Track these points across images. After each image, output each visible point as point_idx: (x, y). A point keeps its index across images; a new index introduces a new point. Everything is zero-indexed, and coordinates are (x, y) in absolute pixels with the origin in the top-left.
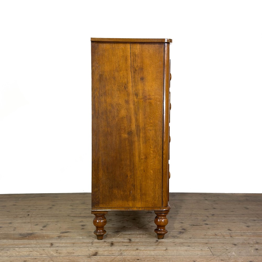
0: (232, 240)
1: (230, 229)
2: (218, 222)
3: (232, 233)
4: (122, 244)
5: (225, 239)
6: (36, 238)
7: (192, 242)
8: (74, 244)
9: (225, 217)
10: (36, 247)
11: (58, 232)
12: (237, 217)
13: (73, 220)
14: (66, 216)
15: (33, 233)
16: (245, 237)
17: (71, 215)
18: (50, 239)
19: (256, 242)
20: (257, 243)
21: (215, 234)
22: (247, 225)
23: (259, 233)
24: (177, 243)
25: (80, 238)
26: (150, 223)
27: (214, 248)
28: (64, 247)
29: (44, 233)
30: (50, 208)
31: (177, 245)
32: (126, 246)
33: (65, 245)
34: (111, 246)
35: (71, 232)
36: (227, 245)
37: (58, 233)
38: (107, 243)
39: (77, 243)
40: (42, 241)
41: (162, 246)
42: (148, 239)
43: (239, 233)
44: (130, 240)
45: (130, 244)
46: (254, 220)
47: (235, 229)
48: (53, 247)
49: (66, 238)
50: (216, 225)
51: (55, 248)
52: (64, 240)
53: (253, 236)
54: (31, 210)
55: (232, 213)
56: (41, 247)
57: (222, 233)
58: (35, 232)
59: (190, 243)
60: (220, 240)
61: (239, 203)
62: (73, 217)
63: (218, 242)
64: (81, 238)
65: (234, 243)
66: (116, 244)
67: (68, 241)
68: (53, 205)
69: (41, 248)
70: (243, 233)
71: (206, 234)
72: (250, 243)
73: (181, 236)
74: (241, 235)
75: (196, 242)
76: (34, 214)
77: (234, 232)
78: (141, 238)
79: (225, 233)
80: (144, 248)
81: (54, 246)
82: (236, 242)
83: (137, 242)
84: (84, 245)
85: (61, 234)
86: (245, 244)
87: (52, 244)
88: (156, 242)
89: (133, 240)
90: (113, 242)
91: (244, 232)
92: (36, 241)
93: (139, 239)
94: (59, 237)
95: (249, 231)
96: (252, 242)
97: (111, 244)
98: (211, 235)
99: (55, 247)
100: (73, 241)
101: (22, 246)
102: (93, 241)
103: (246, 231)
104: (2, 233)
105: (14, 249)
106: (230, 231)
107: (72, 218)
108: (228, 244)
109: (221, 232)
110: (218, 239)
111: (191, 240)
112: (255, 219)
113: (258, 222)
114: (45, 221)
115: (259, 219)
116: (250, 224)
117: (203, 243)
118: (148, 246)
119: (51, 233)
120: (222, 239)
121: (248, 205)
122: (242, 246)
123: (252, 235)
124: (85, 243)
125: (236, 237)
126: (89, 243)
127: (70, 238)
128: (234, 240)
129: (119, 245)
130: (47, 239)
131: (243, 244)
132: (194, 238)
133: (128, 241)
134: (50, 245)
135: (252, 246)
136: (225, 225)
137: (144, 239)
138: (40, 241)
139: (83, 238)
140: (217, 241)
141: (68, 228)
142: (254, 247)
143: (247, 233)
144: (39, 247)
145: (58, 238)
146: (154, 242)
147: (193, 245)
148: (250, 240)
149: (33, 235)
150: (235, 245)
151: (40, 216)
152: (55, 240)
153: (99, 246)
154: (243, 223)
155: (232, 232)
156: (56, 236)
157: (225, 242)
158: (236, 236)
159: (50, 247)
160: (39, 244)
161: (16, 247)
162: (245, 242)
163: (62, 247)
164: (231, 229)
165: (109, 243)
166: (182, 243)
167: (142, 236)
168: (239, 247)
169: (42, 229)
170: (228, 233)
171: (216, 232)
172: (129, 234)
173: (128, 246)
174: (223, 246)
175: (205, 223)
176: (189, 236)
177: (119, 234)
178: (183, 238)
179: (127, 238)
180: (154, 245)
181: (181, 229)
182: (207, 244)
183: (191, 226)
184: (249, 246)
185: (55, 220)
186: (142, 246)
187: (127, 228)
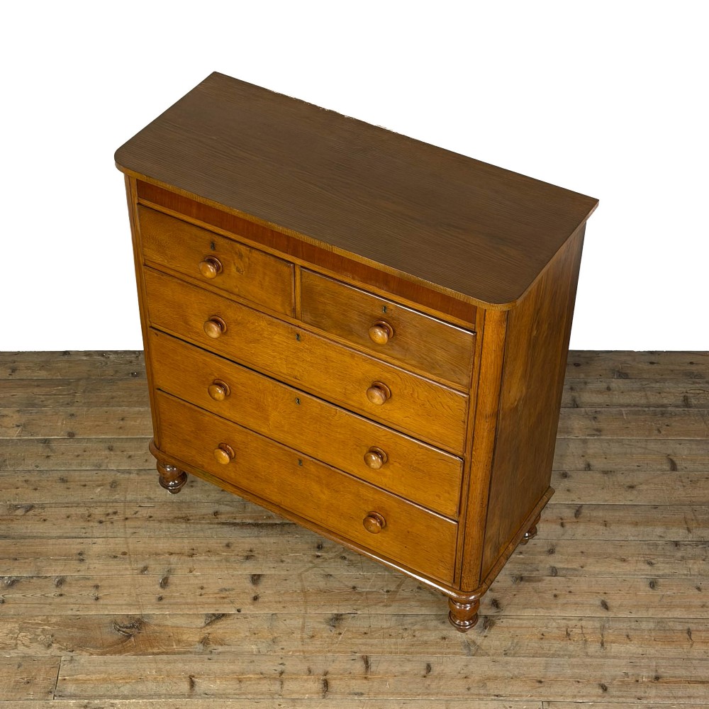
1: (605, 598)
3: (607, 624)
4: (349, 687)
5: (587, 655)
6: (153, 647)
8: (240, 681)
10: (160, 696)
11: (197, 616)
16: (634, 648)
24: (473, 683)
31: (472, 691)
33: (222, 686)
34: (324, 697)
35: (229, 615)
36: (585, 691)
37: (199, 623)
38: (314, 681)
39: (246, 679)
41: (437, 694)
42: (409, 660)
43: (624, 621)
44: (366, 661)
47: (619, 602)
48: (195, 697)
49: (220, 649)
50: (576, 579)
51: (200, 701)
52: (216, 662)
56: (171, 696)
57: (583, 623)
58: (146, 612)
60: (574, 660)
65: (602, 681)
66: (334, 684)
67: (226, 668)
70: (633, 625)
71: (544, 629)
72: (640, 680)
74: (628, 636)
77: (613, 620)
78: (391, 653)
79: (590, 625)
80: (397, 707)
81: (197, 689)
85: (209, 629)
88: (425, 672)
89: (374, 664)
90: (328, 677)
94: (205, 641)
95: (651, 613)
97: (325, 685)
99: (200, 697)
101: (128, 686)
104: (70, 613)
105: (112, 701)
108: (589, 682)
109: (581, 619)
110: (570, 656)
114: (160, 545)
122: (620, 694)
123: (653, 634)
125: (614, 648)
127: (230, 649)
129: (341, 693)
130: (179, 653)
134: (189, 687)
135: (643, 695)
137: (399, 657)
138: (163, 663)
143: (644, 625)
145: (201, 646)
146: (422, 672)
147: (509, 690)
149: (143, 631)
152: (197, 658)
154: (644, 562)
155: (608, 620)
156: (198, 640)
158: (614, 642)
160: (163, 680)
161: (116, 692)
164: (609, 602)
165: (319, 680)
166: (484, 681)
167: (395, 644)
168: (610, 700)
169: (161, 599)
170: (598, 625)
171: (570, 620)
172: (365, 633)
173: (362, 694)
174: (575, 696)
175: (551, 567)
176: (504, 643)
177: (341, 632)
178: (489, 655)
179: (360, 652)
180: (420, 691)
181: (489, 605)
182: (540, 685)
183: (514, 586)
184: (635, 697)
185: (186, 545)
186: (393, 694)
187: (359, 593)
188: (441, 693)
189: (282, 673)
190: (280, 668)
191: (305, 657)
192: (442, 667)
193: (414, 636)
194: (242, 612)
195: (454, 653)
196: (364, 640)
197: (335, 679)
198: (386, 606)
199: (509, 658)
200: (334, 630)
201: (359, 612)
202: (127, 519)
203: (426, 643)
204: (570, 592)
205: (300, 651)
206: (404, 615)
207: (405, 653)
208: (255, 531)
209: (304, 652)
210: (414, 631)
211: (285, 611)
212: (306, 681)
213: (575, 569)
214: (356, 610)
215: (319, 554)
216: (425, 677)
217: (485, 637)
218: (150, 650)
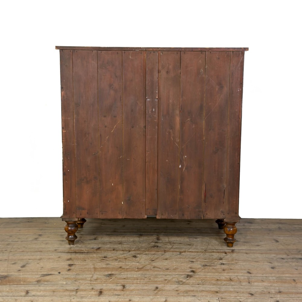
0: (250, 287)
1: (249, 271)
2: (237, 261)
3: (251, 278)
4: (113, 293)
5: (242, 285)
6: (11, 283)
7: (200, 291)
8: (54, 292)
9: (247, 253)
10: (8, 296)
11: (38, 274)
12: (262, 254)
13: (59, 257)
14: (53, 252)
15: (8, 275)
16: (265, 284)
17: (58, 250)
18: (27, 284)
19: (278, 291)
20: (280, 292)
21: (230, 279)
22: (272, 265)
23: (284, 278)
24: (181, 292)
25: (63, 284)
26: (154, 262)
27: (224, 300)
28: (42, 296)
29: (22, 275)
30: (36, 239)
31: (180, 294)
32: (117, 296)
33: (44, 293)
34: (99, 296)
35: (54, 274)
36: (241, 295)
37: (37, 276)
38: (95, 292)
39: (58, 291)
40: (17, 287)
41: (161, 295)
42: (146, 286)
43: (260, 277)
44: (124, 286)
45: (122, 293)
46: (282, 258)
47: (257, 272)
48: (28, 296)
49: (46, 283)
50: (233, 266)
51: (30, 298)
52: (43, 287)
53: (277, 282)
54: (12, 241)
55: (257, 248)
56: (14, 296)
57: (239, 277)
58: (11, 274)
59: (197, 291)
60: (235, 287)
61: (269, 234)
62: (60, 252)
63: (232, 290)
64: (65, 283)
65: (251, 293)
66: (105, 293)
67: (48, 288)
68: (40, 235)
69: (13, 298)
70: (265, 278)
71: (218, 278)
72: (271, 292)
73: (188, 281)
74: (262, 281)
75: (204, 291)
76: (14, 247)
77: (254, 276)
78: (137, 284)
79: (242, 277)
80: (138, 299)
81: (29, 294)
82: (253, 291)
83: (132, 291)
84: (66, 294)
85: (42, 278)
86: (264, 293)
87: (27, 292)
88: (155, 289)
89: (127, 287)
90: (102, 290)
91: (266, 276)
92: (10, 287)
93: (135, 285)
94: (38, 281)
95: (273, 275)
96: (273, 291)
97: (100, 293)
98: (225, 280)
99: (31, 296)
100: (53, 288)
102: (78, 288)
103: (270, 275)
106: (249, 275)
107: (59, 254)
108: (243, 292)
109: (237, 276)
110: (232, 286)
111: (199, 287)
112: (284, 256)
113: (286, 262)
114: (25, 257)
115: (289, 257)
116: (276, 264)
117: (212, 291)
118: (144, 295)
119: (29, 276)
120: (237, 286)
121: (279, 236)
122: (261, 296)
123: (275, 280)
124: (68, 291)
125: (256, 284)
126: (73, 291)
127: (51, 283)
128: (252, 287)
129: (108, 295)
130: (23, 285)
131: (262, 293)
132: (203, 285)
133: (121, 288)
134: (25, 294)
135: (273, 296)
136: (245, 265)
137: (141, 285)
138: (14, 287)
139: (67, 284)
140: (230, 289)
141: (52, 268)
142: (275, 297)
143: (270, 278)
144: (11, 296)
145: (36, 283)
146: (153, 289)
147: (200, 294)
148: (271, 288)
149: (7, 279)
150: (252, 295)
151: (21, 250)
152: (33, 285)
153: (84, 296)
154: (268, 262)
155: (251, 276)
156: (35, 280)
157: (239, 290)
158: (255, 282)
159: (24, 296)
160: (12, 292)
162: (265, 290)
163: (39, 296)
164: (251, 272)
165: (97, 291)
166: (187, 292)
167: (139, 281)
168: (256, 298)
169: (20, 270)
170: (246, 277)
171: (231, 276)
172: (124, 278)
173: (120, 295)
174: (236, 297)
175: (221, 263)
176: (197, 282)
177: (111, 278)
178: (189, 285)
179: (121, 283)
180: (152, 294)
181: (189, 272)
182: (217, 293)
183: (202, 267)
184: (269, 297)
185: (38, 257)
186: (137, 295)
187: (123, 268)
188: (163, 295)
189: (77, 289)
190: (77, 288)
191: (91, 285)
192: (164, 288)
193: (150, 279)
194: (61, 273)
195: (171, 284)
196: (123, 280)
197: (106, 291)
198: (136, 272)
199: (200, 286)
200: (108, 278)
201: (122, 273)
202: (11, 252)
203: (156, 281)
204: (231, 269)
205: (88, 283)
206: (145, 274)
207: (145, 284)
208: (74, 254)
209: (91, 284)
210: (150, 278)
211: (84, 273)
212: (90, 291)
213: (233, 264)
214: (121, 273)
215: (105, 259)
216: (155, 290)
217: (187, 280)
218: (8, 284)
